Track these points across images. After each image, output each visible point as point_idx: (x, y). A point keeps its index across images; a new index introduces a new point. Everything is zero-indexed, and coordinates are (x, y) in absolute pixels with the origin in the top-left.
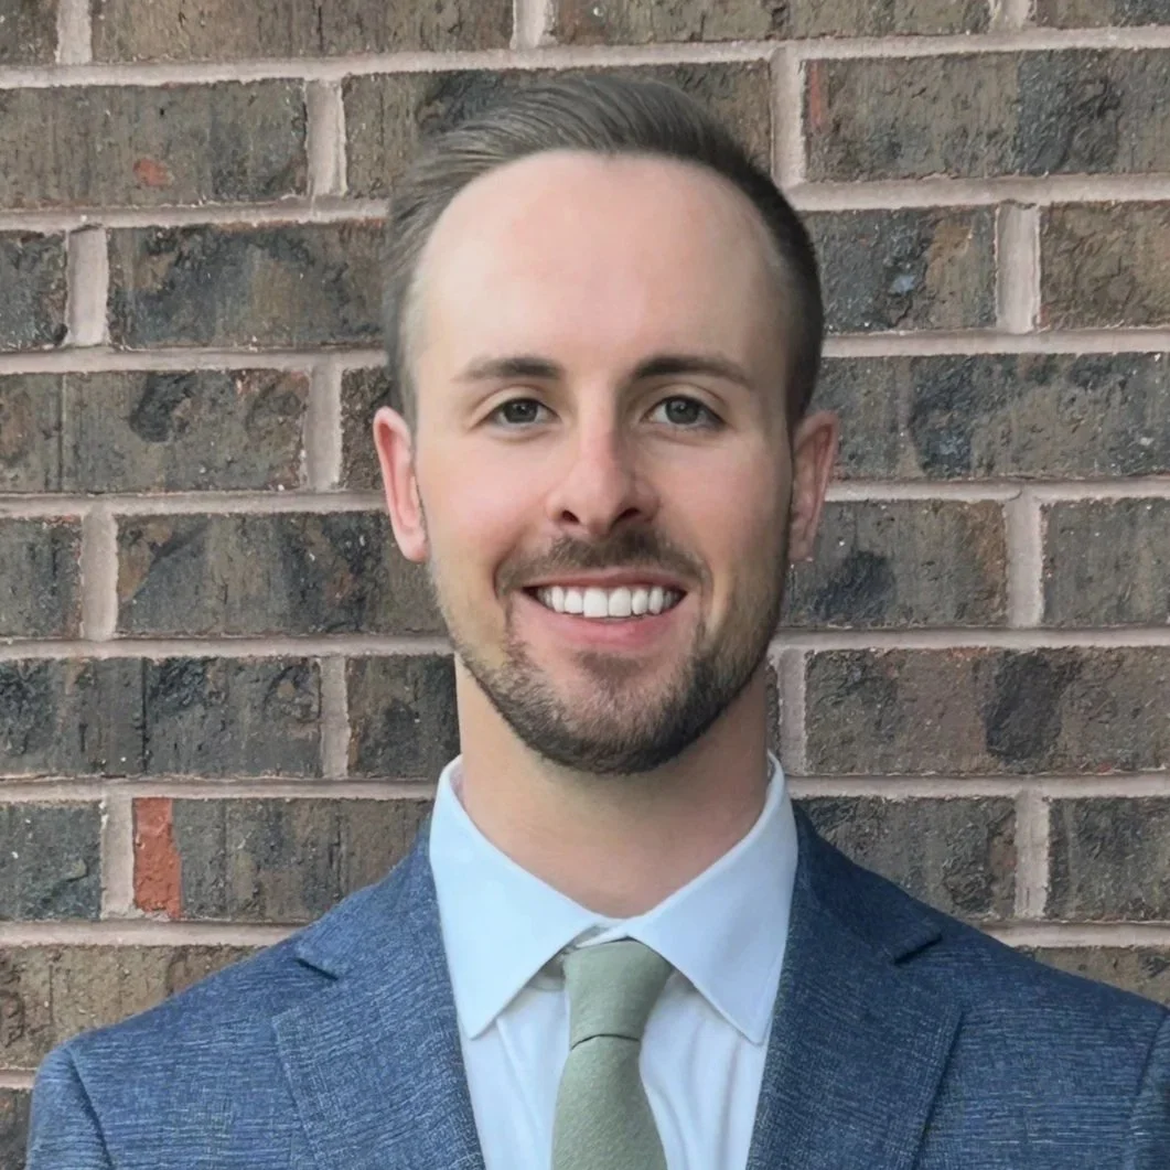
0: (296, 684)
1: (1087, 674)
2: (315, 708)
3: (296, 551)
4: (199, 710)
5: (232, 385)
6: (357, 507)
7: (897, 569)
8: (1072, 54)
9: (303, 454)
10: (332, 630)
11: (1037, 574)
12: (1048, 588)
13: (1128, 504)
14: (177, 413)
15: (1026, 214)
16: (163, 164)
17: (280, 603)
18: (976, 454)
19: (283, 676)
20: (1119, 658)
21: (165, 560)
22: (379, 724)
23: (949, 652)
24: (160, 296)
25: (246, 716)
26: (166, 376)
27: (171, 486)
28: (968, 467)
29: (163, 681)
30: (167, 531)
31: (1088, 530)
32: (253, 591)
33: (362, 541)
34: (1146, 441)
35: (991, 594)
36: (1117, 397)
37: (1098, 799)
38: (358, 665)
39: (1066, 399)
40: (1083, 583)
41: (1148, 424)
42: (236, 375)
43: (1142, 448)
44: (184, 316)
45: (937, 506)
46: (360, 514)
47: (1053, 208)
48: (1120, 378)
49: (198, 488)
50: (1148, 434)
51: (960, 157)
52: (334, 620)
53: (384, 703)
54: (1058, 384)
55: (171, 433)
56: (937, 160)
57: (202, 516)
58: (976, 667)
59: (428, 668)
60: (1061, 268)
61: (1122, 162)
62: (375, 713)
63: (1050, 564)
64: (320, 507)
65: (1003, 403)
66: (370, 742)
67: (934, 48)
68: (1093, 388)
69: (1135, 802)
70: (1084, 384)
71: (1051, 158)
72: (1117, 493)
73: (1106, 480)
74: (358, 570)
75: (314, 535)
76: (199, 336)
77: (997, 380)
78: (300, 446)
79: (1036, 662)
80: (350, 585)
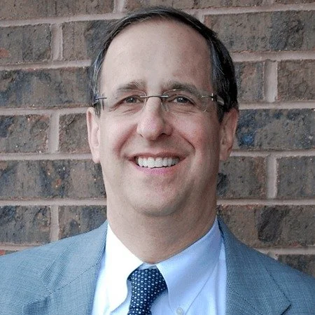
0: (43, 214)
1: (291, 214)
2: (48, 222)
3: (44, 172)
4: (14, 222)
5: (26, 120)
6: (63, 158)
7: (230, 178)
8: (288, 12)
9: (47, 141)
10: (54, 197)
11: (275, 181)
12: (279, 185)
13: (305, 158)
14: (10, 128)
15: (273, 64)
16: (8, 51)
17: (38, 188)
18: (256, 142)
19: (39, 212)
20: (301, 208)
21: (5, 175)
22: (68, 227)
23: (247, 206)
24: (6, 91)
25: (28, 225)
26: (7, 117)
27: (7, 151)
28: (253, 146)
29: (4, 213)
30: (6, 165)
31: (292, 167)
32: (31, 184)
33: (64, 169)
34: (310, 138)
35: (260, 187)
36: (302, 123)
37: (293, 255)
38: (62, 208)
39: (285, 124)
40: (290, 183)
41: (311, 132)
42: (28, 116)
43: (309, 140)
44: (13, 98)
45: (243, 159)
46: (64, 160)
47: (281, 62)
48: (303, 117)
49: (15, 152)
50: (311, 135)
51: (252, 45)
52: (55, 194)
53: (70, 220)
54: (283, 119)
55: (8, 135)
56: (245, 46)
57: (16, 161)
58: (255, 211)
59: (83, 210)
60: (284, 81)
61: (304, 46)
62: (67, 223)
63: (280, 178)
64: (52, 158)
65: (265, 125)
66: (65, 233)
67: (245, 11)
68: (294, 120)
69: (305, 256)
70: (291, 119)
71: (281, 45)
72: (301, 154)
73: (298, 150)
74: (63, 178)
75: (50, 167)
76: (17, 104)
77: (263, 118)
78: (46, 139)
79: (274, 210)
80: (61, 183)
